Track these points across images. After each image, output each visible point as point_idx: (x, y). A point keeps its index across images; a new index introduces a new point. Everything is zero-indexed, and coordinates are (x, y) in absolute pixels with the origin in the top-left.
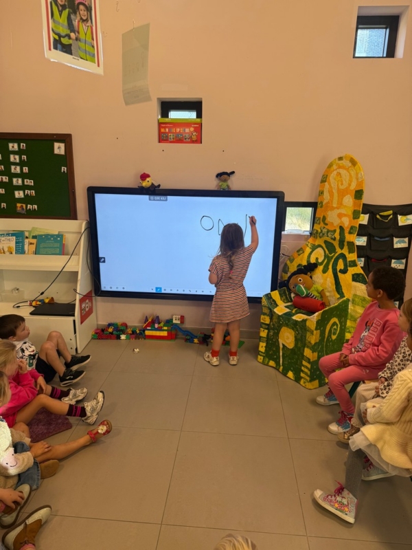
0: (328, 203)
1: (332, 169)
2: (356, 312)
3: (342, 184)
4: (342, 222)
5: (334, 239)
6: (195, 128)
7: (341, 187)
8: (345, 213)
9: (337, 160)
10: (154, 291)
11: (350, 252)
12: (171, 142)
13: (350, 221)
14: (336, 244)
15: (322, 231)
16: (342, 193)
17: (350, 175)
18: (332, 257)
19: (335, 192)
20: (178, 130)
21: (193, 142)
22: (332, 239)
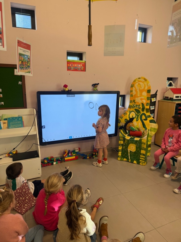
0: (135, 95)
1: (136, 82)
2: (152, 134)
3: (141, 88)
4: (143, 102)
5: (140, 108)
6: (83, 65)
7: (140, 89)
8: (144, 98)
9: (138, 79)
10: (69, 138)
11: (147, 112)
12: (72, 70)
13: (146, 101)
14: (140, 110)
15: (133, 105)
16: (141, 91)
17: (145, 84)
18: (139, 115)
19: (138, 91)
20: (75, 65)
21: (82, 71)
22: (139, 108)
